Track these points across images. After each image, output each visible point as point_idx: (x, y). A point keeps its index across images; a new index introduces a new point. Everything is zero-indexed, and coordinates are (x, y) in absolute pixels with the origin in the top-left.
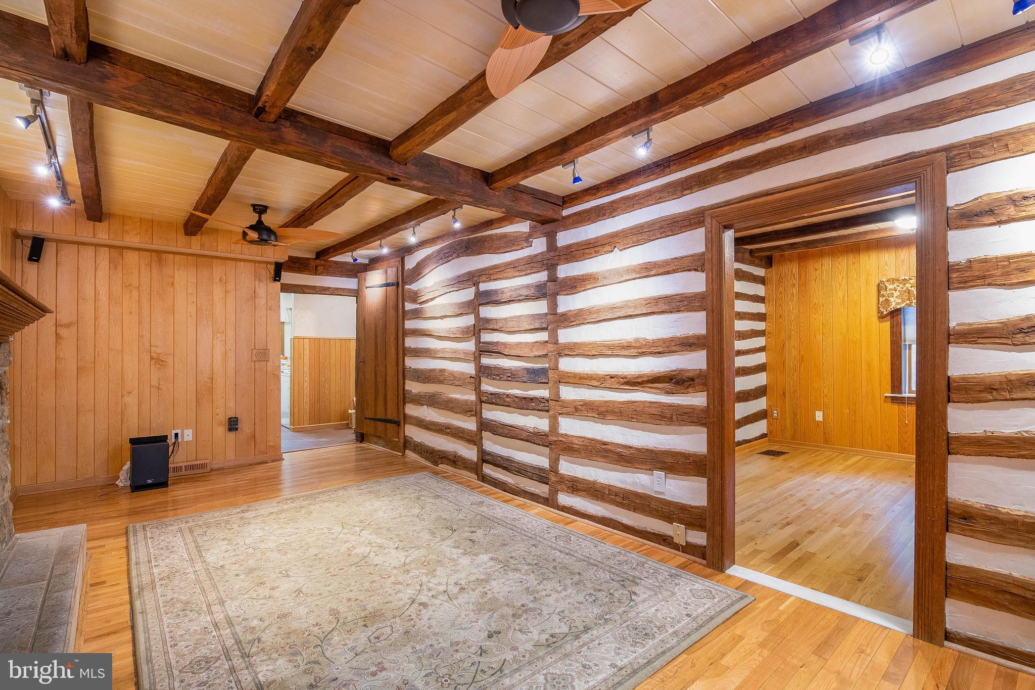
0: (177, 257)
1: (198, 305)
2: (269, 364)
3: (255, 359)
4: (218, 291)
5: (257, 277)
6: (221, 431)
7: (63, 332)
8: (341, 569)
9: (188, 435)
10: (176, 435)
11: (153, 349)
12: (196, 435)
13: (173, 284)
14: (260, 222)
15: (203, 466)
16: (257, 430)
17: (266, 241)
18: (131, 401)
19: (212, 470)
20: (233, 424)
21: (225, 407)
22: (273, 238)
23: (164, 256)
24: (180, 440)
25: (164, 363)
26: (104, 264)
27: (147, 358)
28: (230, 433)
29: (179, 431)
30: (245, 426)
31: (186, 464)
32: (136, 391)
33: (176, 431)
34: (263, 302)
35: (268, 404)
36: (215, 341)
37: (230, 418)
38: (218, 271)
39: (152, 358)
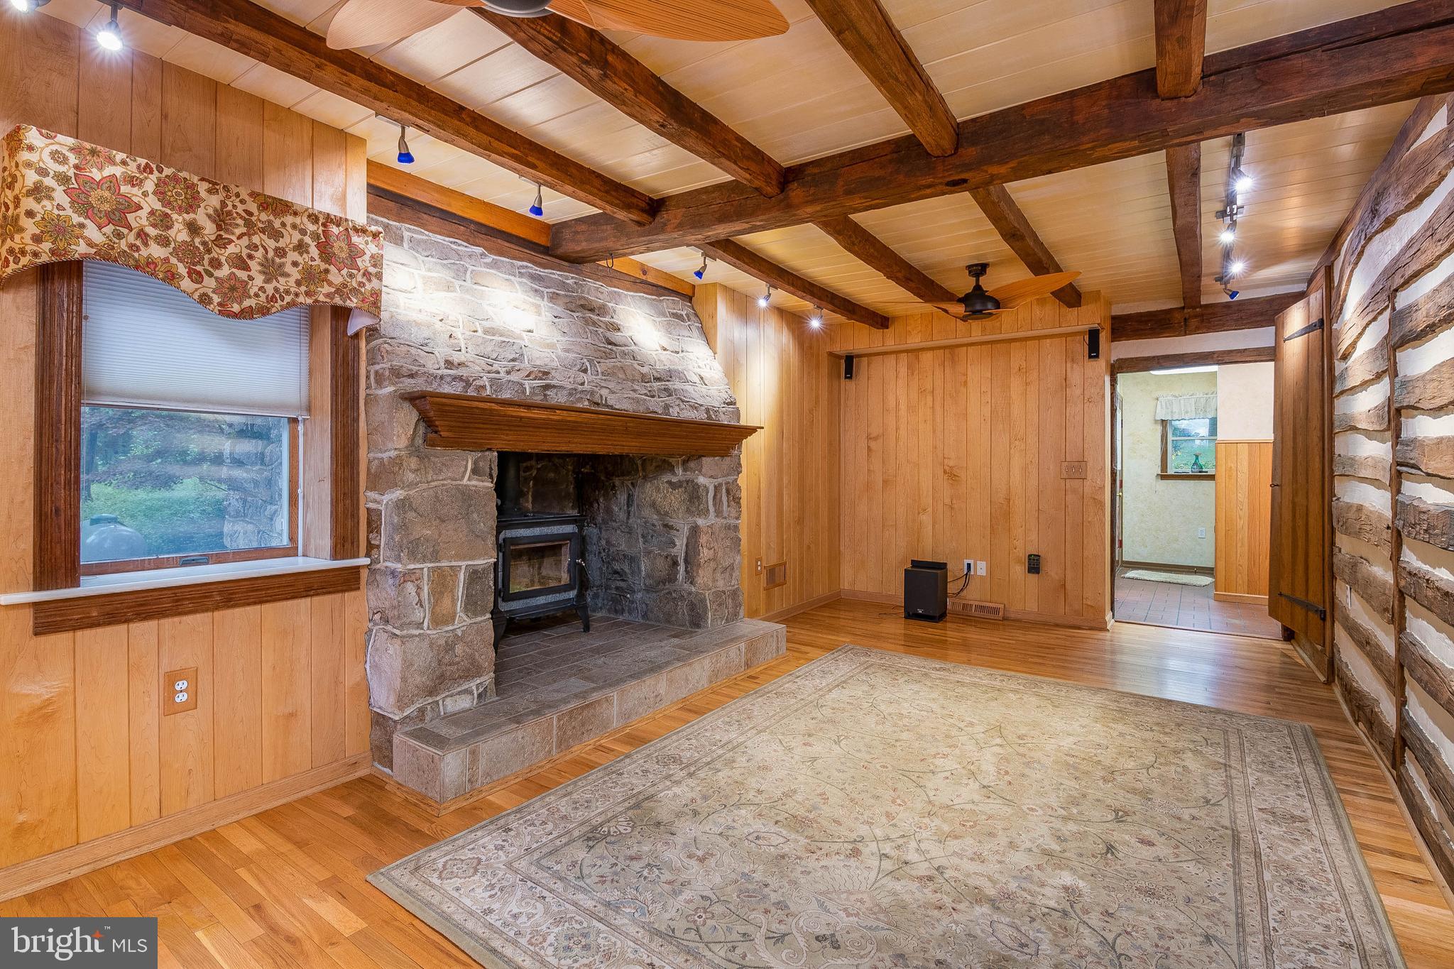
0: (970, 349)
1: (993, 405)
2: (1087, 483)
3: (1065, 476)
4: (1016, 384)
5: (1070, 357)
6: (1019, 570)
7: (873, 444)
8: (884, 767)
9: (981, 569)
10: (969, 565)
11: (946, 461)
12: (991, 570)
13: (966, 382)
14: (978, 287)
15: (996, 610)
16: (1069, 577)
17: (980, 311)
18: (926, 519)
19: (1004, 619)
20: (1034, 565)
21: (1026, 539)
22: (990, 305)
23: (957, 350)
24: (972, 573)
25: (957, 478)
26: (903, 370)
27: (940, 472)
28: (1031, 576)
29: (971, 562)
30: (1051, 569)
31: (977, 603)
32: (930, 509)
33: (966, 561)
34: (1078, 392)
35: (1085, 542)
36: (1012, 451)
37: (1030, 556)
38: (1017, 356)
39: (945, 472)
